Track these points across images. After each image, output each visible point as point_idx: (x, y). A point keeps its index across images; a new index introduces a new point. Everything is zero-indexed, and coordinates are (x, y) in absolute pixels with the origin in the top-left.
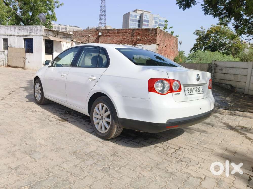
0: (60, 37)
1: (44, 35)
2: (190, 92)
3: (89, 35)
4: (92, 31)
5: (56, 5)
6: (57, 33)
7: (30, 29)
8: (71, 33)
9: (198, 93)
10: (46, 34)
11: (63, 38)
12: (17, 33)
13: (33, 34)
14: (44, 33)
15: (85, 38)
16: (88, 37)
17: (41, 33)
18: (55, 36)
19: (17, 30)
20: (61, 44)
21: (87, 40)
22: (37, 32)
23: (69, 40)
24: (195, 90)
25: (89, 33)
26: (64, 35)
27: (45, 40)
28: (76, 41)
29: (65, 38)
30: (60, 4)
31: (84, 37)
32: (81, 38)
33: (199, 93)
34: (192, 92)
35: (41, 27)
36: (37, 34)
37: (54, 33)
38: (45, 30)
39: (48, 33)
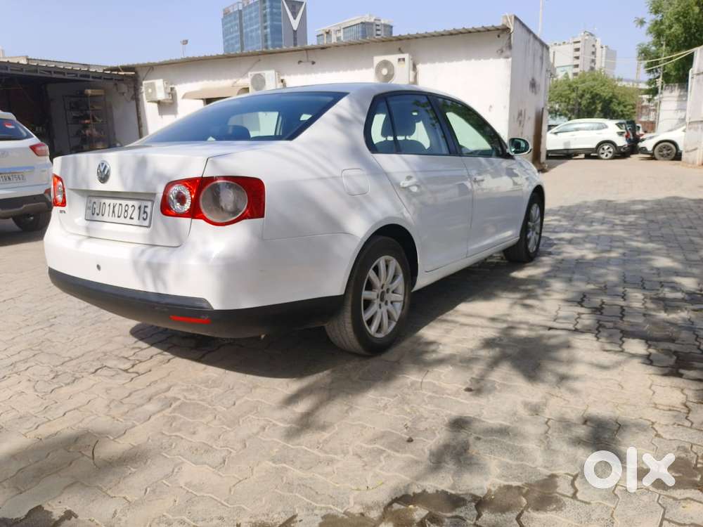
2: (98, 214)
9: (122, 220)
24: (113, 212)
33: (128, 221)
34: (103, 215)
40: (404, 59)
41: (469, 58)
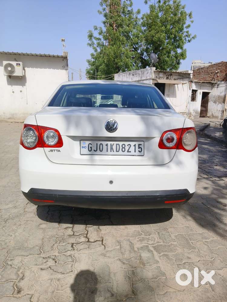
0: (174, 78)
1: (153, 78)
3: (217, 72)
4: (221, 65)
5: (187, 39)
6: (170, 74)
7: (142, 73)
8: (190, 72)
9: (121, 153)
10: (156, 77)
11: (177, 79)
12: (131, 79)
13: (144, 78)
14: (154, 76)
15: (210, 76)
16: (215, 74)
17: (151, 77)
18: (167, 78)
19: (131, 76)
20: (174, 87)
21: (213, 78)
22: (147, 76)
23: (186, 81)
25: (217, 69)
26: (179, 76)
27: (155, 83)
28: (197, 81)
29: (180, 79)
30: (193, 37)
31: (210, 74)
32: (207, 76)
33: (125, 153)
34: (101, 151)
35: (151, 69)
36: (147, 78)
37: (166, 74)
38: (154, 71)
39: (159, 75)
40: (19, 64)
41: (50, 68)
